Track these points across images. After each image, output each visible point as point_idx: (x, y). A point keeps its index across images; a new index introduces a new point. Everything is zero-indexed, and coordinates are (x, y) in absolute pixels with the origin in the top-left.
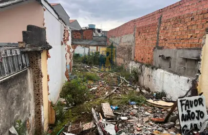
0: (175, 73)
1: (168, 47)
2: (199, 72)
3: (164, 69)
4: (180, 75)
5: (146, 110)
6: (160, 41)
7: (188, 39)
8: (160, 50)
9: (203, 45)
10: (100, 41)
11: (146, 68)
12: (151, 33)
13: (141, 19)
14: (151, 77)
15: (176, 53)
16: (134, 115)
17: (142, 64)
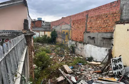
0: (98, 46)
1: (93, 32)
2: (113, 45)
3: (91, 44)
4: (101, 47)
5: (89, 67)
6: (88, 29)
7: (104, 28)
8: (88, 34)
9: (114, 31)
10: (46, 28)
11: (79, 44)
12: (82, 24)
13: (75, 15)
14: (83, 49)
15: (98, 35)
16: (84, 70)
17: (77, 42)
